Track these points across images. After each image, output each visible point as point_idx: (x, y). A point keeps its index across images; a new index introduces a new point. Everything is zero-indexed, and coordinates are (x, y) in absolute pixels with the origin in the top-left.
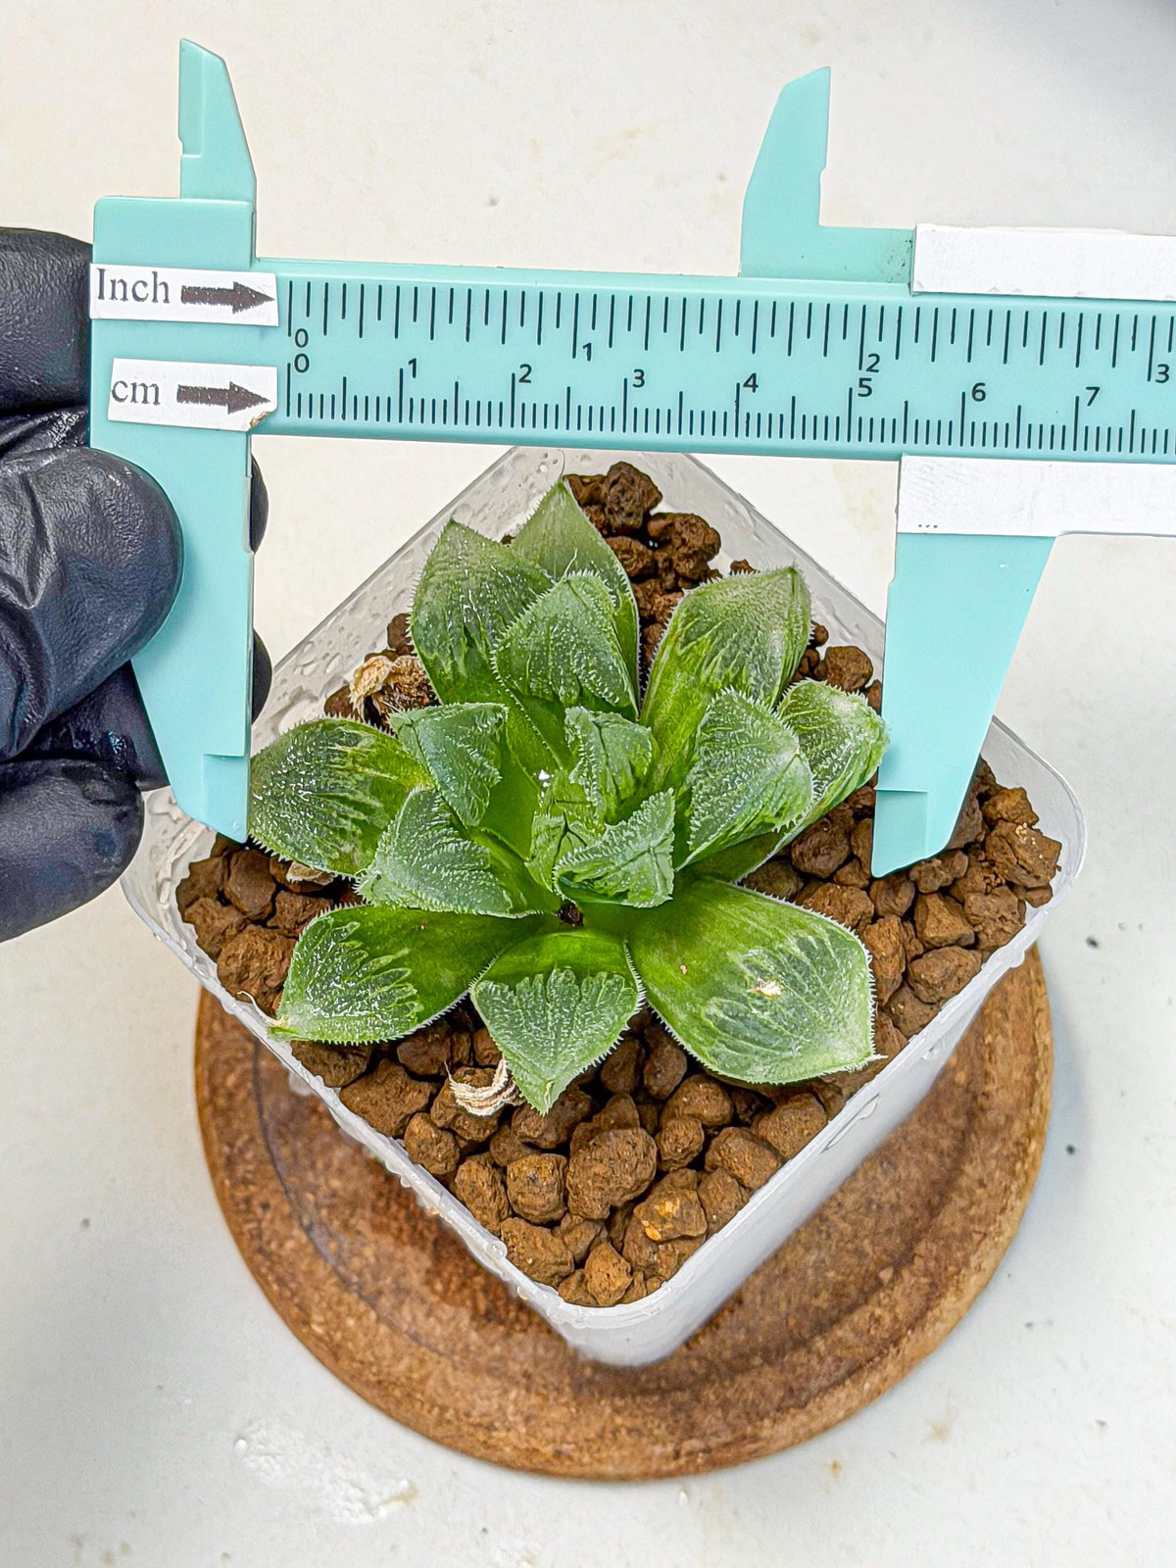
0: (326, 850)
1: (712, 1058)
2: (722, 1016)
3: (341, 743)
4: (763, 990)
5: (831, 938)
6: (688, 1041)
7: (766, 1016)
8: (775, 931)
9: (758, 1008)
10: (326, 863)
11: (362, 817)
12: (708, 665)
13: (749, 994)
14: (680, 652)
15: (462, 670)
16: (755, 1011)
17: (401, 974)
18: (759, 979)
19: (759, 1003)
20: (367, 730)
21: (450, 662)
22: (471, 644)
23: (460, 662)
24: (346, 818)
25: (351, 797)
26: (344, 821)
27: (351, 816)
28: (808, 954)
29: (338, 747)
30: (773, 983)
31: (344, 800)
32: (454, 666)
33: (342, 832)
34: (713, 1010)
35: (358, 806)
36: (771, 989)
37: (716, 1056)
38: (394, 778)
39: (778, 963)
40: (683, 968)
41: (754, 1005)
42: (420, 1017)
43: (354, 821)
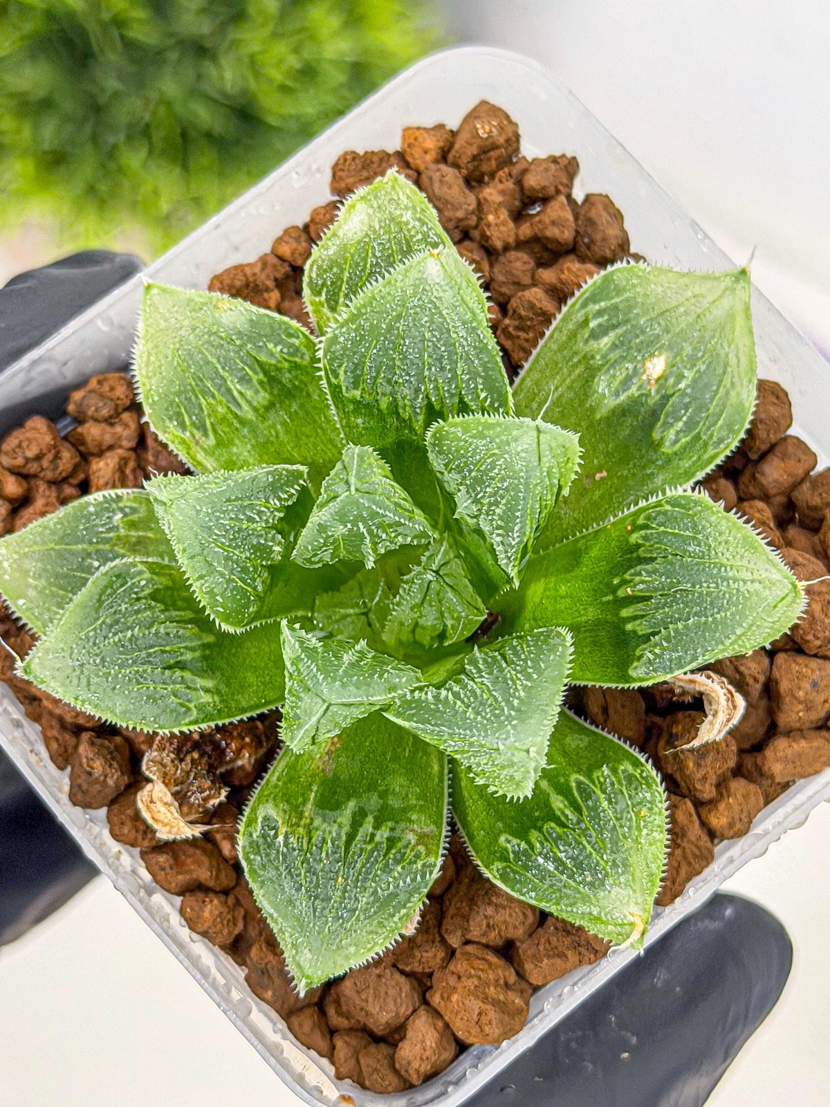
0: (418, 856)
1: (722, 446)
2: (680, 424)
3: (276, 836)
4: (655, 376)
5: (595, 302)
6: (693, 475)
7: (689, 375)
8: (575, 366)
9: (678, 382)
10: (432, 859)
11: (370, 819)
12: (239, 405)
13: (658, 392)
14: (212, 441)
15: (209, 684)
16: (682, 386)
17: (579, 784)
18: (644, 377)
19: (671, 381)
20: (254, 810)
21: (202, 693)
22: (181, 665)
23: (200, 682)
24: (373, 836)
25: (346, 829)
26: (377, 839)
27: (371, 830)
28: (614, 327)
29: (281, 839)
30: (648, 364)
31: (351, 837)
32: (207, 691)
33: (392, 841)
34: (671, 434)
35: (356, 823)
36: (656, 366)
37: (721, 441)
38: (315, 788)
39: (623, 358)
40: (598, 476)
41: (674, 385)
42: (636, 764)
43: (377, 826)
